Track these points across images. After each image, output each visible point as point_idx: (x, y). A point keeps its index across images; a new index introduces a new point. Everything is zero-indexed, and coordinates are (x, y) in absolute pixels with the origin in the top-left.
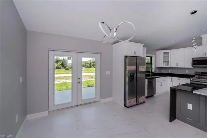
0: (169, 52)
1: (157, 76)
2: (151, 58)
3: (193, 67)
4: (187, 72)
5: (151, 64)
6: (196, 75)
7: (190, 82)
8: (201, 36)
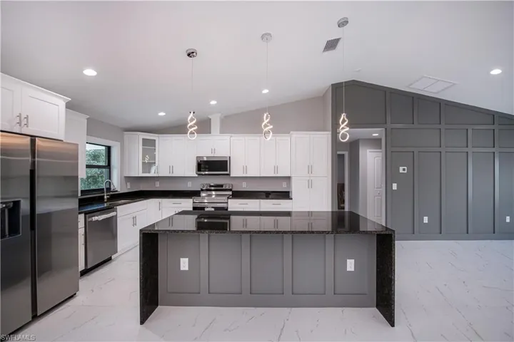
0: (155, 140)
1: (123, 201)
2: (109, 149)
3: (199, 175)
4: (190, 186)
5: (109, 166)
6: (202, 190)
7: (192, 206)
8: (210, 117)
